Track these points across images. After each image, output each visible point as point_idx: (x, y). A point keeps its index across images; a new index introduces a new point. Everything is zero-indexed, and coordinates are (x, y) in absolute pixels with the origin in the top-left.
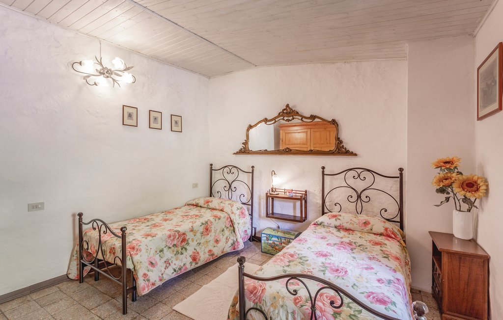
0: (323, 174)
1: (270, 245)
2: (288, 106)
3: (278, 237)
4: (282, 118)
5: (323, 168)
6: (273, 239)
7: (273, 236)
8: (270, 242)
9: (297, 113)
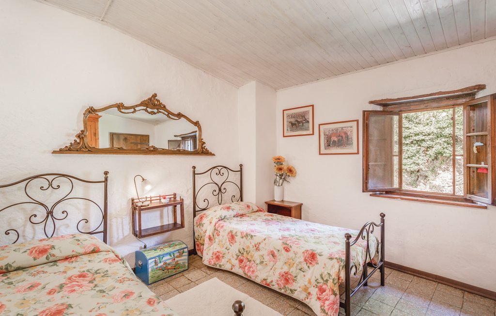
0: (194, 174)
1: (162, 269)
2: (155, 96)
3: (170, 254)
4: (145, 108)
5: (194, 167)
6: (165, 259)
7: (164, 255)
8: (160, 265)
9: (165, 107)
